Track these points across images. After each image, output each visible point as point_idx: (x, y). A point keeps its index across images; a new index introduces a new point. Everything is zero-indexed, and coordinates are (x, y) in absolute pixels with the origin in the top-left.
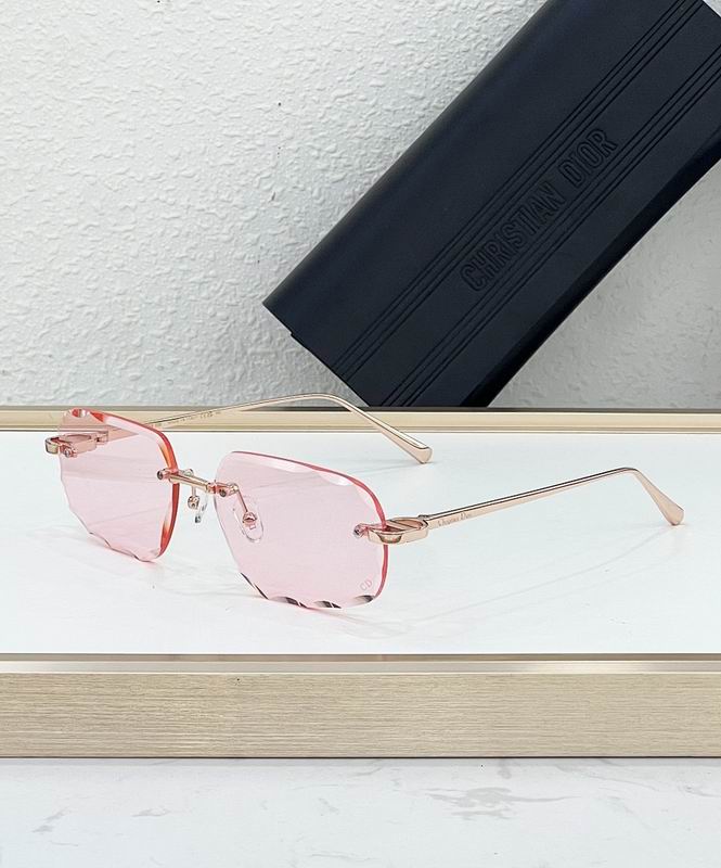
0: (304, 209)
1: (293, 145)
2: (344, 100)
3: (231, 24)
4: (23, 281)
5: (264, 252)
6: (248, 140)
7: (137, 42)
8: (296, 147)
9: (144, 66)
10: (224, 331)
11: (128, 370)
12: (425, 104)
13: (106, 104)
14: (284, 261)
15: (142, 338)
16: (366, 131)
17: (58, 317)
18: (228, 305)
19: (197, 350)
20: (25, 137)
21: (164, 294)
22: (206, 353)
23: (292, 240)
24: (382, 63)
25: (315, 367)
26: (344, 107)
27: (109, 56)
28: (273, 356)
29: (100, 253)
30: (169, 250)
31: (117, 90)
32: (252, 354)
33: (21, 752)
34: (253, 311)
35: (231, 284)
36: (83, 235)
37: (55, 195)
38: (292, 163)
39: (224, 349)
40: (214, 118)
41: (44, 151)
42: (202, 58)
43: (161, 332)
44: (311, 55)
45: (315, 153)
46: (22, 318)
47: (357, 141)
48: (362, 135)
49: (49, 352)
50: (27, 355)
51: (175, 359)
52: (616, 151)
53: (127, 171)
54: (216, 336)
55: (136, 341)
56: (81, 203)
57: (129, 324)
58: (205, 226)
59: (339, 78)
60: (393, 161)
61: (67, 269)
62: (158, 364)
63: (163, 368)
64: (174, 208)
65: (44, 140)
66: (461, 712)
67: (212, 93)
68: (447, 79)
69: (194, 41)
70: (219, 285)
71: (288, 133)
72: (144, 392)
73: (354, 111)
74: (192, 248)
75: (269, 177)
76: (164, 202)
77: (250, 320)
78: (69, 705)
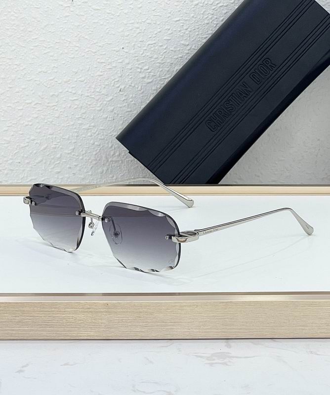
0: (134, 96)
1: (129, 67)
2: (152, 46)
3: (100, 12)
4: (7, 128)
5: (116, 115)
6: (109, 64)
7: (58, 20)
8: (130, 67)
9: (61, 31)
10: (98, 151)
11: (55, 169)
12: (189, 48)
13: (44, 48)
14: (125, 119)
15: (61, 155)
16: (162, 60)
17: (22, 145)
18: (100, 139)
19: (86, 160)
20: (7, 63)
21: (71, 134)
22: (90, 161)
23: (129, 110)
24: (169, 29)
25: (139, 167)
26: (152, 49)
27: (45, 26)
28: (121, 162)
29: (42, 116)
30: (73, 114)
31: (49, 42)
32: (112, 161)
33: (9, 338)
34: (111, 142)
35: (101, 130)
36: (34, 108)
37: (21, 90)
38: (128, 75)
39: (98, 159)
40: (93, 54)
41: (16, 70)
42: (87, 27)
43: (70, 151)
44: (137, 25)
45: (139, 70)
46: (6, 145)
47: (158, 65)
48: (161, 62)
49: (19, 161)
50: (9, 162)
51: (76, 164)
52: (276, 68)
53: (54, 79)
54: (94, 153)
55: (58, 156)
56: (33, 93)
57: (55, 148)
58: (89, 103)
59: (150, 36)
60: (174, 73)
61: (27, 123)
62: (68, 166)
63: (70, 168)
64: (75, 95)
65: (16, 65)
66: (209, 318)
67: (92, 43)
68: (199, 36)
69: (84, 19)
70: (96, 130)
71: (127, 61)
72: (62, 179)
73: (156, 51)
74: (83, 113)
75: (118, 81)
76: (71, 92)
77: (110, 146)
78: (30, 316)
